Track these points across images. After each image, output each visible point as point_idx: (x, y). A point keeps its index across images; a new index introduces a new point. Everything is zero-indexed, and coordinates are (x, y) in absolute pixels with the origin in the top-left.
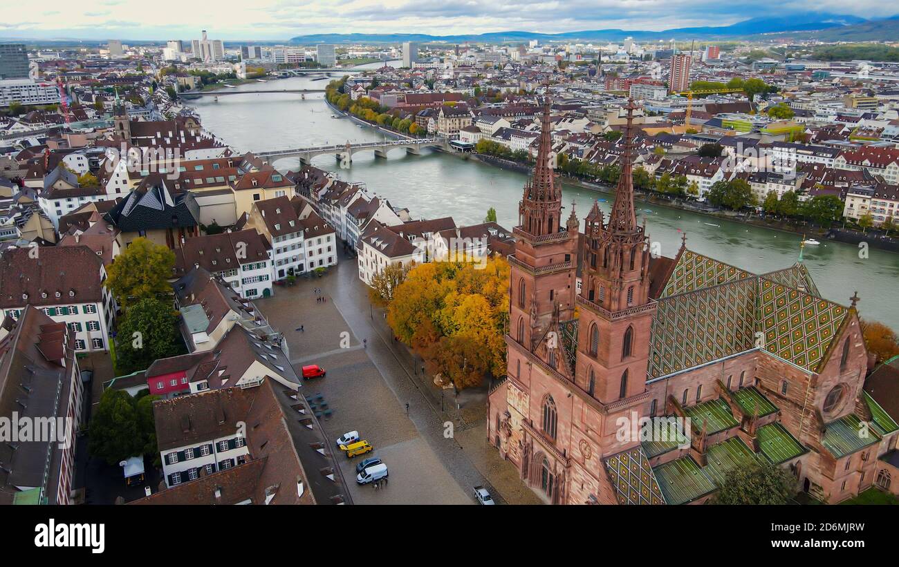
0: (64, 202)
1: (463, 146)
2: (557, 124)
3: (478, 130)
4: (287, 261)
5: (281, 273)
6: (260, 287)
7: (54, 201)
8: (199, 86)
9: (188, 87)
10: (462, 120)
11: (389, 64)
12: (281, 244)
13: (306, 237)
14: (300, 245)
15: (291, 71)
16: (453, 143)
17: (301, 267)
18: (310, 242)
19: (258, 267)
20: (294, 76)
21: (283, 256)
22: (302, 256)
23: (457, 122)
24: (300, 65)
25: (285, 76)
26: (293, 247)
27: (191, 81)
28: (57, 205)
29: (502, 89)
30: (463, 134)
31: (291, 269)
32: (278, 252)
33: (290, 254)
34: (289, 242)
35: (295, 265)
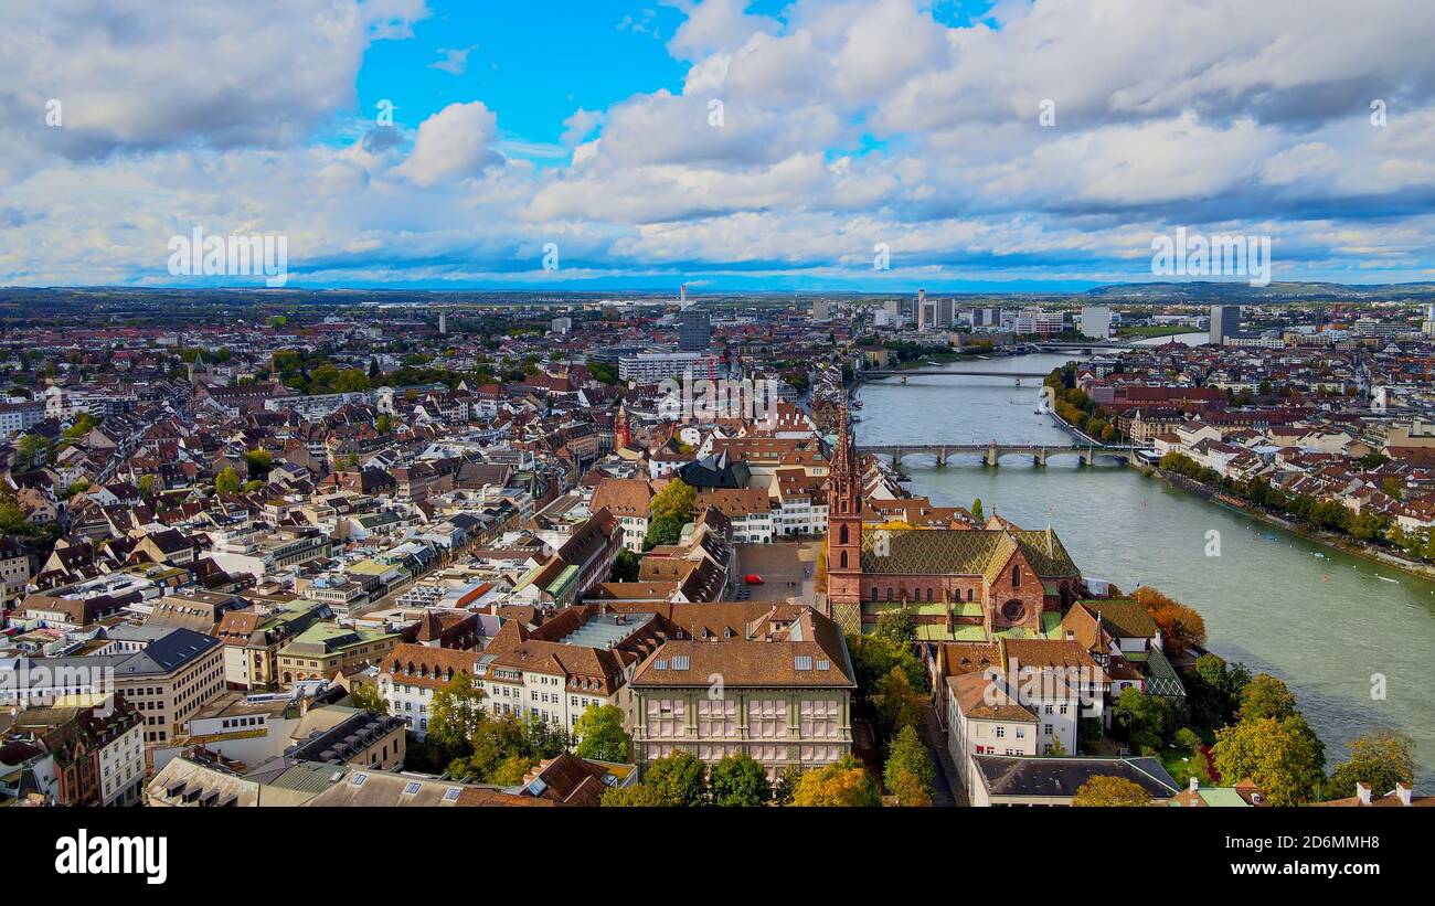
0: (664, 465)
1: (1151, 459)
2: (1299, 439)
3: (1177, 439)
4: (793, 521)
5: (787, 530)
6: (763, 534)
7: (657, 463)
8: (892, 364)
9: (876, 364)
10: (1167, 426)
11: (1178, 339)
12: (790, 506)
13: (813, 504)
14: (807, 510)
15: (1033, 344)
16: (1141, 455)
17: (806, 529)
18: (816, 509)
19: (762, 517)
20: (1036, 351)
21: (790, 516)
22: (807, 520)
23: (1159, 427)
24: (1051, 336)
25: (1022, 352)
26: (800, 511)
27: (881, 356)
28: (660, 466)
29: (1312, 385)
30: (1158, 443)
31: (796, 529)
32: (787, 512)
33: (796, 516)
34: (796, 506)
35: (801, 526)
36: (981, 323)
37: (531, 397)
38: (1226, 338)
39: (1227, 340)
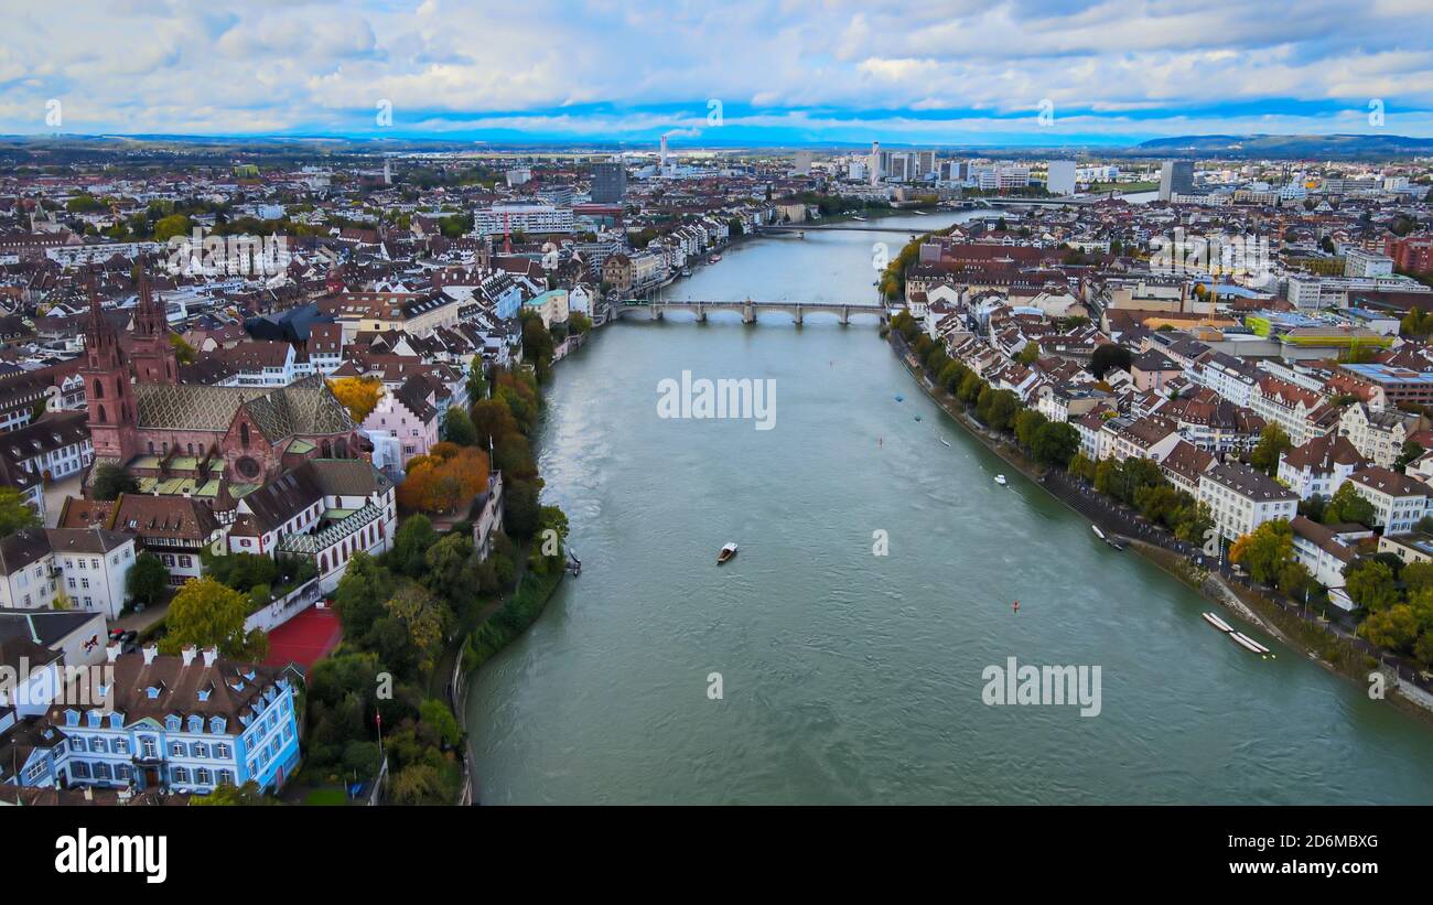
2: (1032, 300)
3: (924, 299)
12: (320, 361)
15: (983, 200)
25: (966, 208)
26: (331, 366)
32: (316, 366)
34: (326, 360)
36: (948, 178)
37: (324, 249)
38: (1174, 195)
39: (1175, 198)
